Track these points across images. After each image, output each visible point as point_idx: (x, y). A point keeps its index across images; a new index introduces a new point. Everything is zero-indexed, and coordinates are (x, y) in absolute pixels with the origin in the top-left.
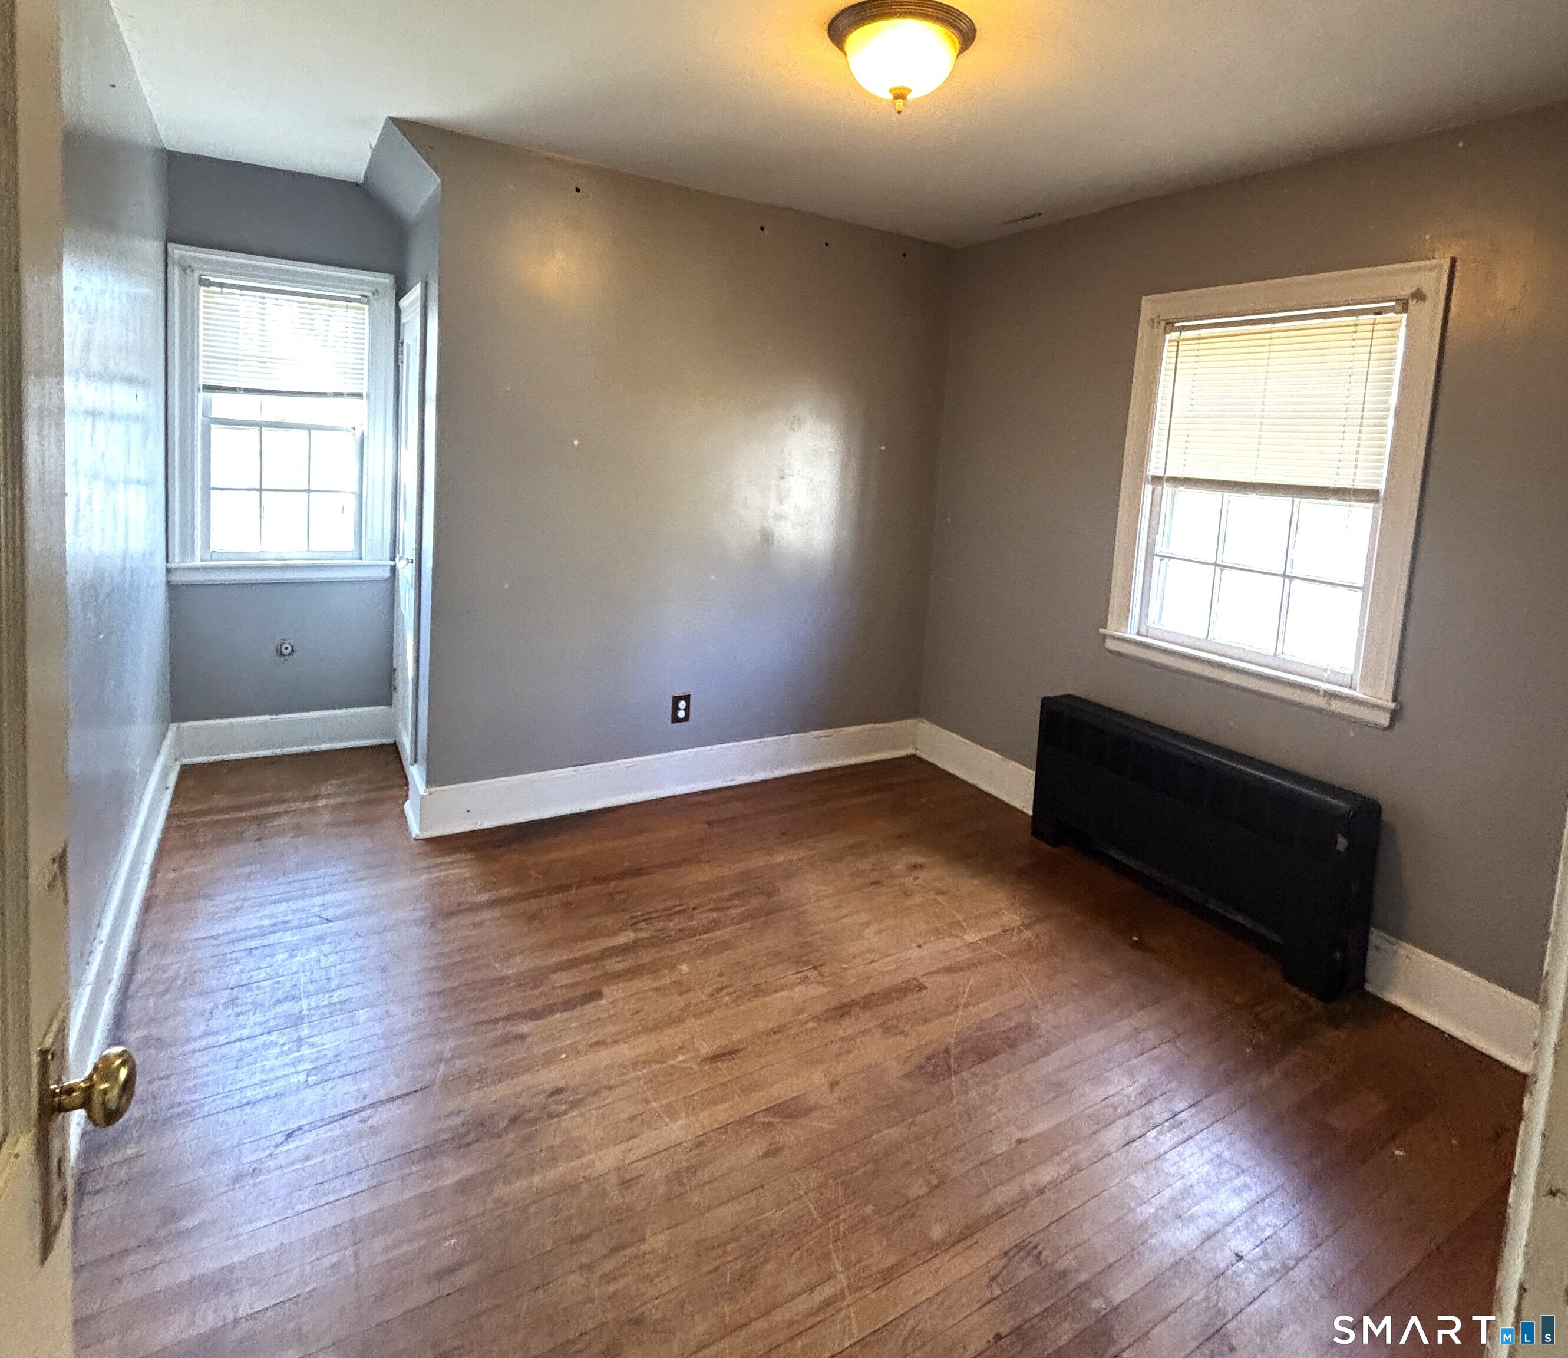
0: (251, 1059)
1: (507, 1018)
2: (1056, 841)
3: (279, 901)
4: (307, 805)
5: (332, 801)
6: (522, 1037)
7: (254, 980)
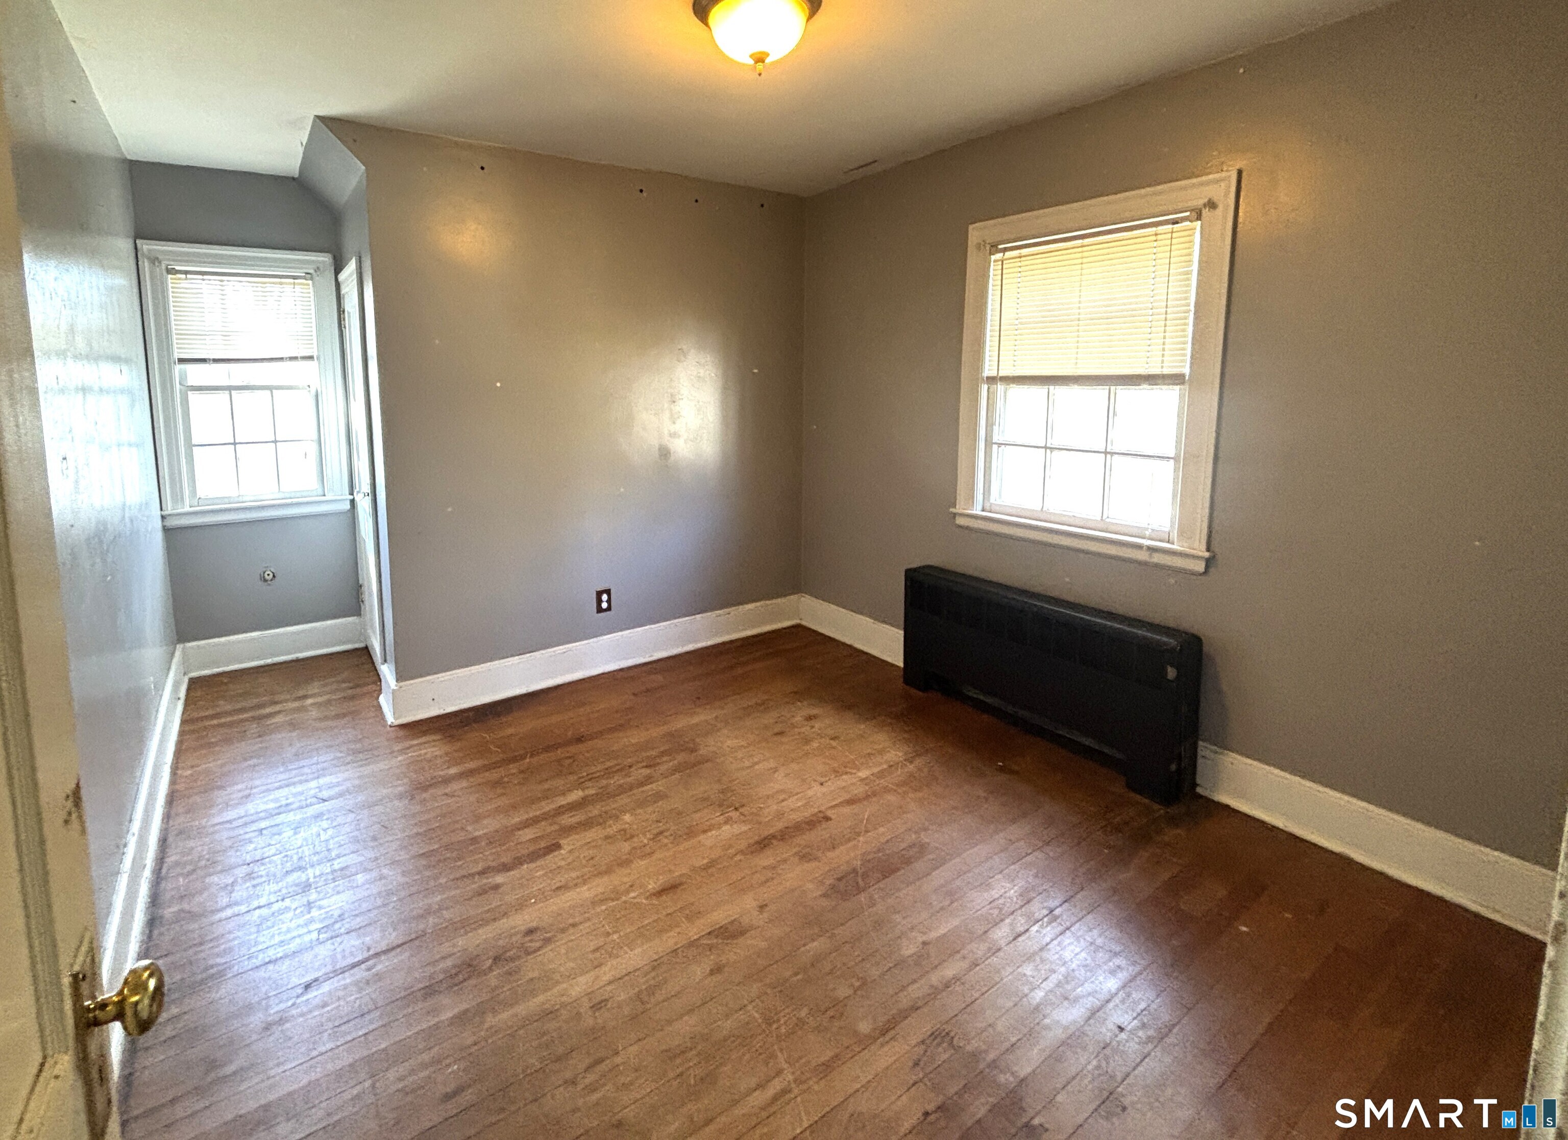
0: (269, 924)
1: (482, 873)
2: (925, 688)
3: (280, 787)
4: (296, 704)
5: (320, 699)
6: (496, 887)
7: (266, 855)
